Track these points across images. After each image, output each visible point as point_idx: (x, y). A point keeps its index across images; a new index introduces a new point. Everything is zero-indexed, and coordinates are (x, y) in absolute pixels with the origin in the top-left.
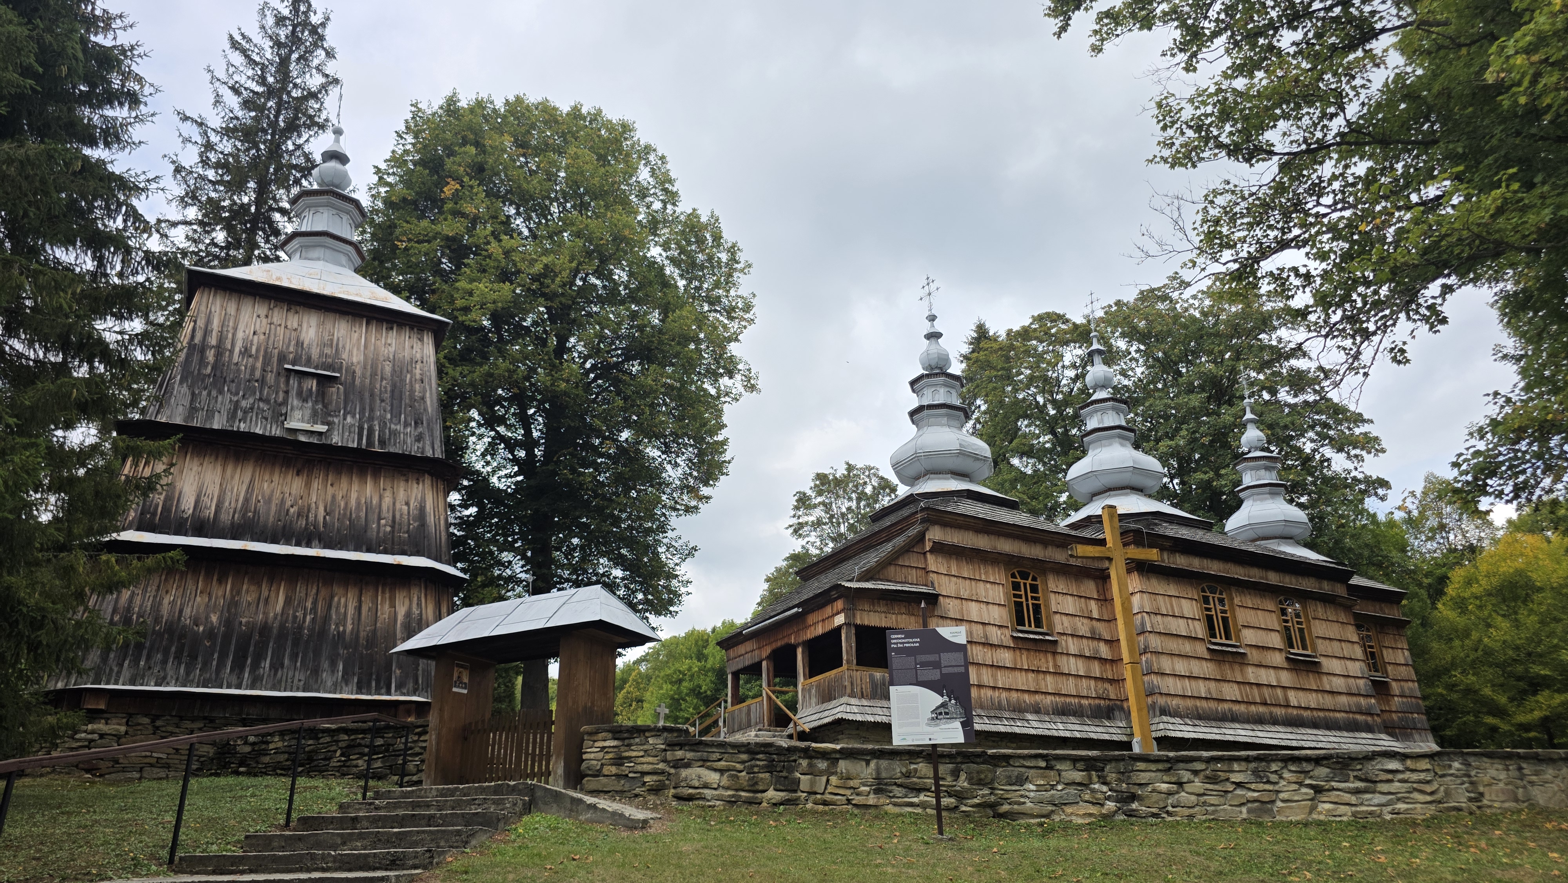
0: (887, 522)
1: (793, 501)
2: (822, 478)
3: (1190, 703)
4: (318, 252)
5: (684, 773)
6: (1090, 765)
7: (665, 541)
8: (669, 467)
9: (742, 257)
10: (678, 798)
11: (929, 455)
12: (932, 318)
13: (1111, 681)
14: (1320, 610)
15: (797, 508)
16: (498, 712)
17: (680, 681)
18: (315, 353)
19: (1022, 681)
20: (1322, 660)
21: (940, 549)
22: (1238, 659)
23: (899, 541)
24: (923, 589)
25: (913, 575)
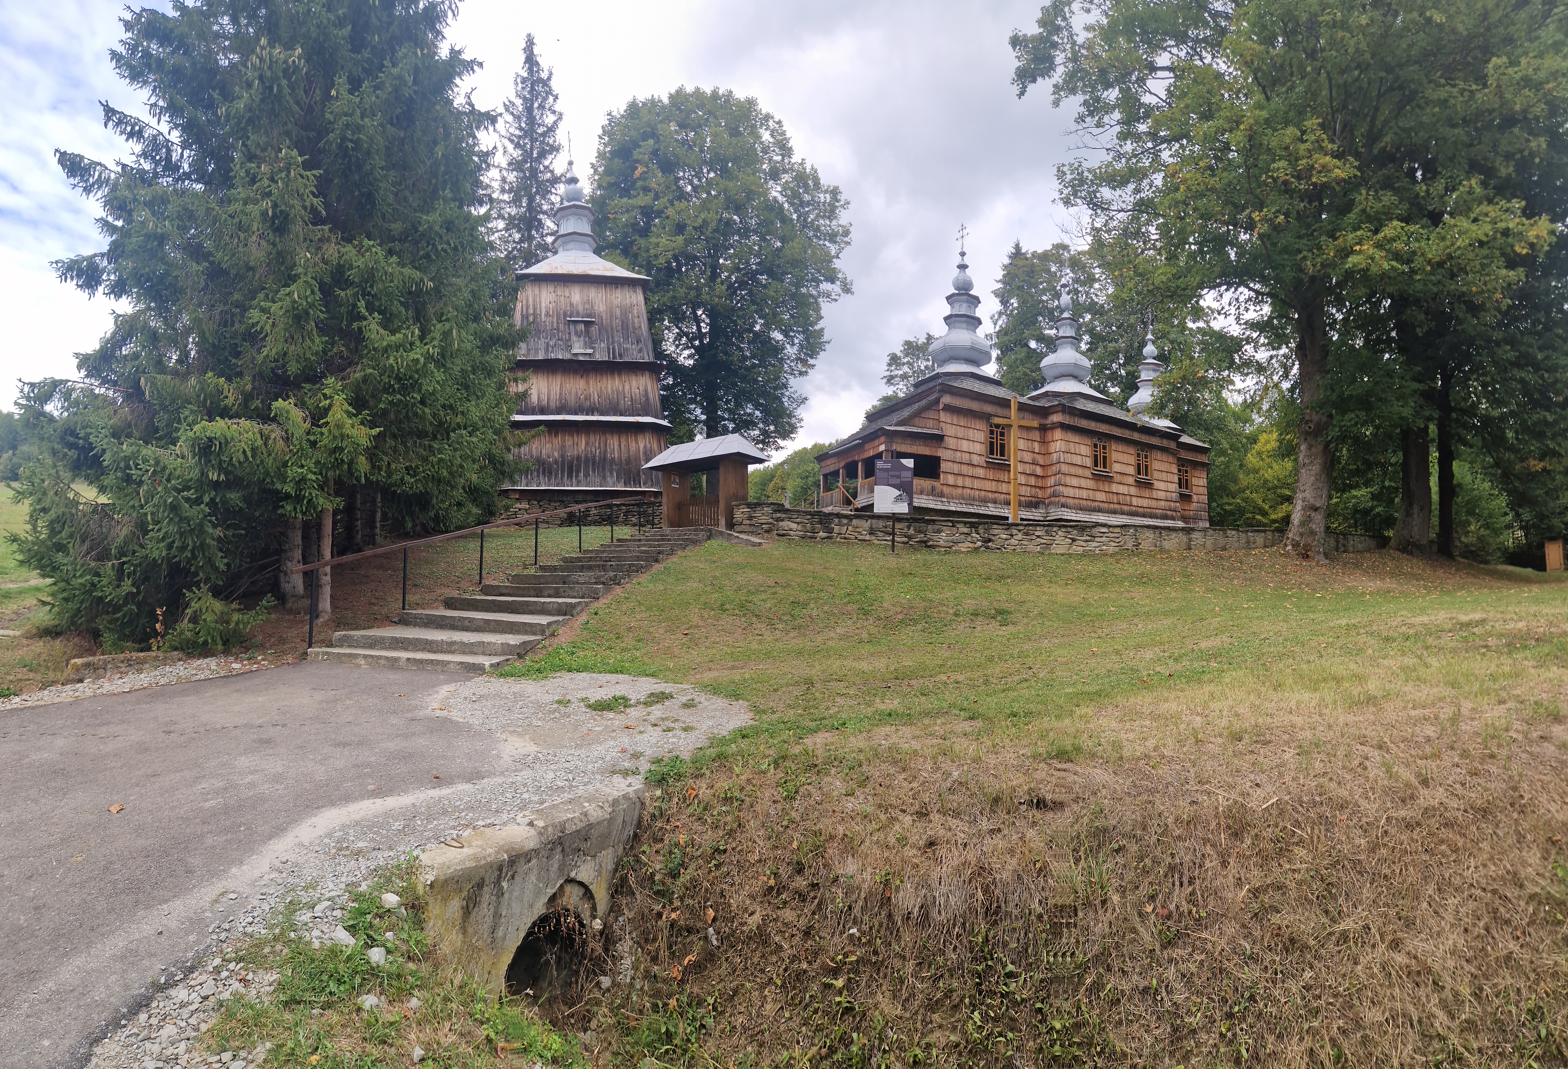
0: (924, 388)
1: (887, 359)
2: (908, 343)
3: (1076, 501)
4: (571, 245)
5: (781, 524)
6: (972, 525)
7: (787, 393)
8: (788, 346)
9: (842, 197)
10: (778, 535)
11: (953, 348)
12: (963, 254)
13: (1040, 488)
14: (1159, 455)
15: (890, 365)
16: (693, 496)
17: (807, 477)
18: (580, 309)
19: (988, 485)
20: (1155, 482)
21: (948, 408)
22: (1109, 479)
23: (923, 403)
24: (936, 432)
25: (930, 423)
